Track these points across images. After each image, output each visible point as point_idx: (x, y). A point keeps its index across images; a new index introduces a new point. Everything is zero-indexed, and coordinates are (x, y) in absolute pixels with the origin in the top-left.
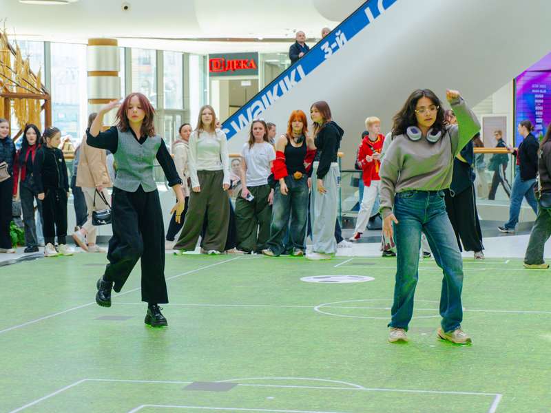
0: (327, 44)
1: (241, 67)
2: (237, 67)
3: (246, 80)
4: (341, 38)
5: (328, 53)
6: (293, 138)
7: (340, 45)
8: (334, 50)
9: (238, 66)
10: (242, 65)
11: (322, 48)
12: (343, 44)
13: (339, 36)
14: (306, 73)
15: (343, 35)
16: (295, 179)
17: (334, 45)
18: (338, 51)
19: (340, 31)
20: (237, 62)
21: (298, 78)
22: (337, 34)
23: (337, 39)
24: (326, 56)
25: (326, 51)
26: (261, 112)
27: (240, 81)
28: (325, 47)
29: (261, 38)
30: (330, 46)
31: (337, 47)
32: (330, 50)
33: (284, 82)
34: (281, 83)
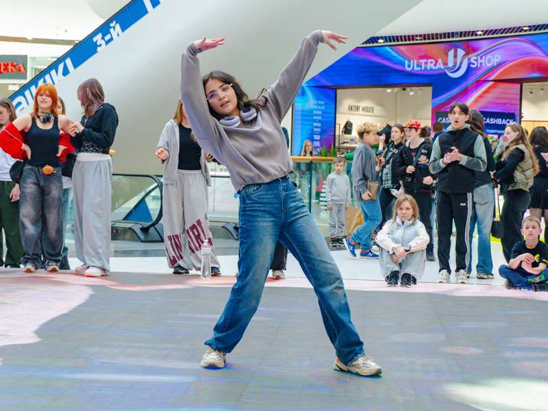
0: (100, 35)
1: (8, 70)
2: (4, 70)
3: (14, 84)
4: (116, 29)
5: (100, 45)
6: (39, 117)
7: (114, 36)
8: (107, 42)
9: (6, 69)
10: (10, 67)
11: (95, 40)
12: (118, 35)
13: (114, 27)
14: (75, 67)
15: (118, 27)
16: (44, 174)
17: (108, 37)
18: (112, 42)
19: (114, 22)
20: (4, 65)
21: (66, 72)
22: (112, 25)
23: (112, 30)
24: (99, 49)
25: (98, 44)
26: (23, 108)
27: (8, 84)
28: (98, 38)
29: (30, 38)
30: (103, 38)
31: (111, 39)
32: (103, 42)
33: (51, 76)
34: (47, 77)
